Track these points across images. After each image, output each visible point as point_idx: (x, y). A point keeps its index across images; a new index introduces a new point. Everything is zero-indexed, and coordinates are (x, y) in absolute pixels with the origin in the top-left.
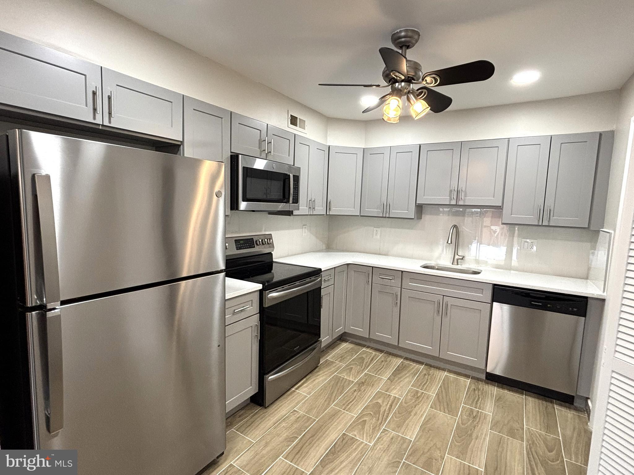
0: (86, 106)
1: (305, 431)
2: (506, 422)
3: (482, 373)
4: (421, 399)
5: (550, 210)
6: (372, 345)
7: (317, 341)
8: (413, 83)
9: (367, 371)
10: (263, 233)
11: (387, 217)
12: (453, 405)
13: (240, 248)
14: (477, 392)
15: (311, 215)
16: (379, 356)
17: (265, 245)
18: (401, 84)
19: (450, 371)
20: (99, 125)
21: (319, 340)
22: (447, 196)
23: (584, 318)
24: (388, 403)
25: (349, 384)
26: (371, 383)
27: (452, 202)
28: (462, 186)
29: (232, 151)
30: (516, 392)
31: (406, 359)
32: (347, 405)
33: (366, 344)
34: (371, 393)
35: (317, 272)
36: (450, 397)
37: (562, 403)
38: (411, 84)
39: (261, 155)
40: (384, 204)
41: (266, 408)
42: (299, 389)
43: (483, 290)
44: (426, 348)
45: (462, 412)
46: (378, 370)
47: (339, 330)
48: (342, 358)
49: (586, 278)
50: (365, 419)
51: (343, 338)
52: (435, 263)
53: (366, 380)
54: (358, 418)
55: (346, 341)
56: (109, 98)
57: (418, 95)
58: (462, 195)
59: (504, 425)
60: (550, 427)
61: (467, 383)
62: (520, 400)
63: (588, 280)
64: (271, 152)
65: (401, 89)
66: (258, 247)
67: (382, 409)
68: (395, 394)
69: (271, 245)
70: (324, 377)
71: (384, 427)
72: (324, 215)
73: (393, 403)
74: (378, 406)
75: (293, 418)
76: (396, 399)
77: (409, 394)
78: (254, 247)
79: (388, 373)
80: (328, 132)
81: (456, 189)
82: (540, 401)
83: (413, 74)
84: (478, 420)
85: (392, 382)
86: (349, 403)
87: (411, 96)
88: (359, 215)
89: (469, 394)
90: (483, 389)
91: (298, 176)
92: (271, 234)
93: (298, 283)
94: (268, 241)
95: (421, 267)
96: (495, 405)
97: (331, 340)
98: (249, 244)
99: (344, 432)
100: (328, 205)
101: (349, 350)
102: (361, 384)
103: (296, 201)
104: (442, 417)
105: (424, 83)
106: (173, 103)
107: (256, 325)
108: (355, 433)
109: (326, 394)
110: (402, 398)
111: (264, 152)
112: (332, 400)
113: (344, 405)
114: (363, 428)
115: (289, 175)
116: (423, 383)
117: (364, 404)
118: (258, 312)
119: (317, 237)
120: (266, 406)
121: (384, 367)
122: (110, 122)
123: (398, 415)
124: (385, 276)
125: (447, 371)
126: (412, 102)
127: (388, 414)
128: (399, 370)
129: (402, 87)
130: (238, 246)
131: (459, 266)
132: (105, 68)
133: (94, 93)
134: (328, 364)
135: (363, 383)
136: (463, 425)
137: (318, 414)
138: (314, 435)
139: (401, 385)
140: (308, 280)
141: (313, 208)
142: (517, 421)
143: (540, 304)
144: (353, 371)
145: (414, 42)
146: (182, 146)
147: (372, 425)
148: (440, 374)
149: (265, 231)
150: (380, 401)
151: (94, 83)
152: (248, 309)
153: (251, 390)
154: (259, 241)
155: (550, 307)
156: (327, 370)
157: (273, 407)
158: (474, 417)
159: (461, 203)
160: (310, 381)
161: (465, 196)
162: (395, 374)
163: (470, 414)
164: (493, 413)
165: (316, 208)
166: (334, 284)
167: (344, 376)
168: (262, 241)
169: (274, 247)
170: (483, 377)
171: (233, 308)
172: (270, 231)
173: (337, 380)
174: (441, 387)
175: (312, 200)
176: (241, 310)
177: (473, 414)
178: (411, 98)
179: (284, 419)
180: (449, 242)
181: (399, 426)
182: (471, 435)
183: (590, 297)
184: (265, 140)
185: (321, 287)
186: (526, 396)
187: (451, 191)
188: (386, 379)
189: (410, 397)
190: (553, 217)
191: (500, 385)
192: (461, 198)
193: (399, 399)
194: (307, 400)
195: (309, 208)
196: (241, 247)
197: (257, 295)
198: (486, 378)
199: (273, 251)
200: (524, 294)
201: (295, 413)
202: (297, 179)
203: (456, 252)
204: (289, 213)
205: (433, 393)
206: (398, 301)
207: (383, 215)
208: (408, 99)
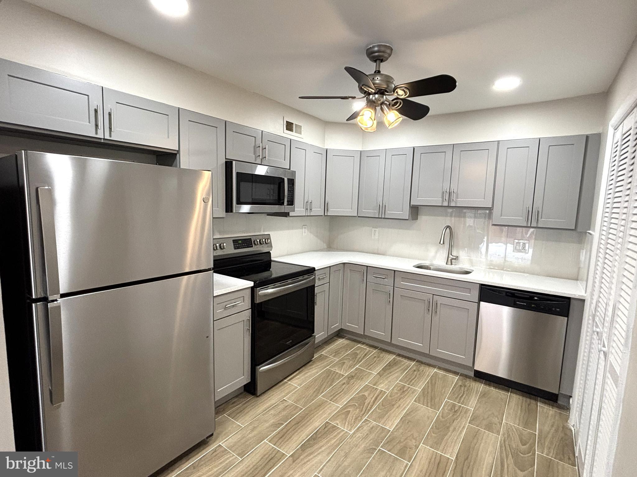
0: (89, 122)
1: (291, 418)
2: (486, 416)
3: (471, 371)
4: (406, 393)
5: (538, 211)
6: (367, 341)
7: (311, 336)
8: (386, 95)
9: (359, 366)
10: (262, 233)
11: (384, 218)
12: (437, 400)
13: (238, 248)
14: (463, 388)
15: (308, 216)
16: (373, 351)
17: (263, 245)
18: (375, 96)
19: (440, 368)
20: (101, 139)
21: (313, 336)
22: (440, 198)
23: (566, 318)
24: (374, 396)
25: (339, 376)
26: (361, 377)
27: (444, 203)
28: (454, 187)
29: (227, 158)
30: (502, 389)
31: (399, 355)
32: (334, 397)
33: (361, 340)
34: (358, 387)
35: (311, 271)
36: (435, 392)
37: (546, 401)
38: (385, 96)
39: (255, 161)
40: (379, 205)
41: (257, 397)
42: (291, 381)
43: (470, 289)
44: (418, 345)
45: (444, 406)
46: (370, 365)
47: (335, 327)
48: (337, 353)
49: (576, 279)
50: (348, 410)
51: (340, 334)
52: (430, 263)
53: (356, 374)
54: (343, 409)
55: (342, 337)
56: (110, 114)
57: (393, 105)
58: (454, 197)
59: (484, 419)
60: (529, 422)
61: (455, 380)
62: (503, 396)
63: (578, 281)
64: (266, 157)
65: (375, 101)
66: (256, 246)
67: (367, 402)
68: (382, 387)
69: (270, 245)
70: (316, 371)
71: (366, 418)
72: (322, 216)
73: (378, 396)
74: (364, 398)
75: (281, 407)
76: (383, 392)
77: (395, 389)
78: (252, 247)
79: (379, 368)
80: (326, 136)
81: (448, 191)
82: (524, 399)
83: (385, 86)
84: (458, 414)
85: (381, 376)
86: (336, 395)
87: (385, 107)
88: (356, 215)
89: (454, 390)
90: (470, 386)
91: (294, 179)
92: (269, 234)
93: (290, 281)
94: (266, 240)
95: (413, 266)
96: (478, 400)
97: (326, 336)
98: (247, 243)
99: (327, 420)
100: (326, 206)
101: (345, 346)
102: (351, 377)
103: (291, 202)
104: (424, 410)
105: (396, 94)
106: (170, 116)
107: (248, 319)
108: (338, 422)
109: (316, 386)
110: (388, 392)
111: (259, 157)
112: (321, 391)
113: (331, 396)
114: (346, 419)
115: (284, 179)
116: (410, 379)
117: (351, 396)
118: (250, 307)
119: (317, 236)
120: (258, 395)
121: (376, 362)
122: (110, 136)
123: (381, 407)
124: (379, 275)
125: (437, 368)
126: (385, 112)
127: (372, 406)
128: (390, 365)
129: (375, 99)
130: (236, 246)
131: (453, 265)
132: (105, 88)
133: (96, 111)
134: (322, 358)
135: (353, 377)
136: (442, 418)
137: (306, 403)
138: (299, 423)
139: (389, 380)
140: (301, 278)
141: (310, 209)
142: (497, 416)
143: (524, 304)
144: (345, 366)
145: (386, 55)
146: (178, 155)
147: (355, 416)
148: (429, 371)
149: (264, 231)
150: (366, 394)
151: (96, 102)
152: (240, 304)
153: (244, 379)
154: (257, 241)
155: (534, 307)
156: (319, 364)
157: (264, 397)
158: (455, 412)
159: (453, 204)
160: (302, 374)
161: (457, 198)
162: (384, 370)
163: (451, 409)
164: (475, 408)
165: (313, 209)
166: (329, 282)
167: (336, 370)
168: (260, 241)
169: (272, 247)
170: (472, 374)
171: (225, 304)
172: (269, 231)
173: (329, 373)
174: (428, 382)
175: (309, 202)
176: (233, 306)
177: (454, 408)
178: (384, 109)
179: (274, 407)
180: (442, 243)
181: (381, 417)
182: (448, 428)
183: (573, 298)
184: (260, 147)
185: (314, 285)
186: (512, 394)
187: (443, 193)
188: (376, 374)
189: (396, 391)
190: (541, 218)
191: (488, 382)
192: (453, 200)
193: (385, 392)
194: (298, 390)
195: (306, 209)
196: (239, 246)
197: (249, 292)
198: (475, 375)
199: (271, 250)
200: (510, 295)
201: (284, 402)
202: (292, 182)
203: (450, 252)
204: (286, 215)
205: (419, 389)
206: (391, 299)
207: (379, 216)
208: (382, 109)
